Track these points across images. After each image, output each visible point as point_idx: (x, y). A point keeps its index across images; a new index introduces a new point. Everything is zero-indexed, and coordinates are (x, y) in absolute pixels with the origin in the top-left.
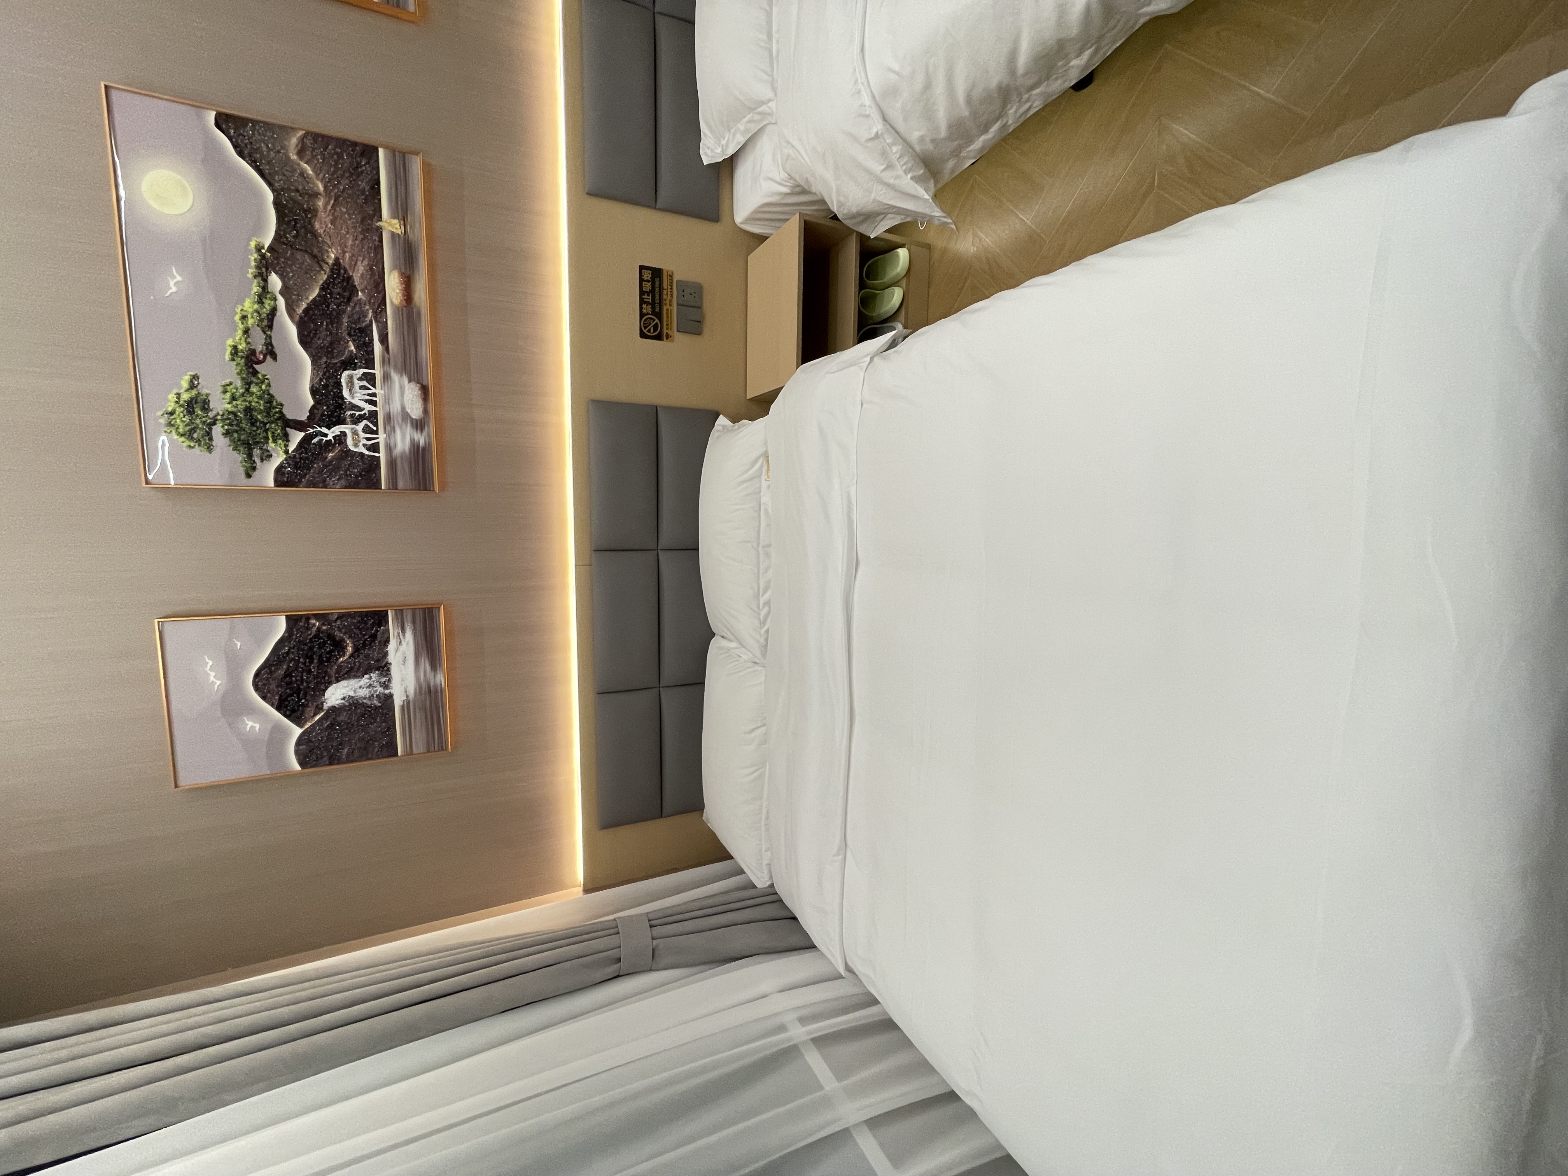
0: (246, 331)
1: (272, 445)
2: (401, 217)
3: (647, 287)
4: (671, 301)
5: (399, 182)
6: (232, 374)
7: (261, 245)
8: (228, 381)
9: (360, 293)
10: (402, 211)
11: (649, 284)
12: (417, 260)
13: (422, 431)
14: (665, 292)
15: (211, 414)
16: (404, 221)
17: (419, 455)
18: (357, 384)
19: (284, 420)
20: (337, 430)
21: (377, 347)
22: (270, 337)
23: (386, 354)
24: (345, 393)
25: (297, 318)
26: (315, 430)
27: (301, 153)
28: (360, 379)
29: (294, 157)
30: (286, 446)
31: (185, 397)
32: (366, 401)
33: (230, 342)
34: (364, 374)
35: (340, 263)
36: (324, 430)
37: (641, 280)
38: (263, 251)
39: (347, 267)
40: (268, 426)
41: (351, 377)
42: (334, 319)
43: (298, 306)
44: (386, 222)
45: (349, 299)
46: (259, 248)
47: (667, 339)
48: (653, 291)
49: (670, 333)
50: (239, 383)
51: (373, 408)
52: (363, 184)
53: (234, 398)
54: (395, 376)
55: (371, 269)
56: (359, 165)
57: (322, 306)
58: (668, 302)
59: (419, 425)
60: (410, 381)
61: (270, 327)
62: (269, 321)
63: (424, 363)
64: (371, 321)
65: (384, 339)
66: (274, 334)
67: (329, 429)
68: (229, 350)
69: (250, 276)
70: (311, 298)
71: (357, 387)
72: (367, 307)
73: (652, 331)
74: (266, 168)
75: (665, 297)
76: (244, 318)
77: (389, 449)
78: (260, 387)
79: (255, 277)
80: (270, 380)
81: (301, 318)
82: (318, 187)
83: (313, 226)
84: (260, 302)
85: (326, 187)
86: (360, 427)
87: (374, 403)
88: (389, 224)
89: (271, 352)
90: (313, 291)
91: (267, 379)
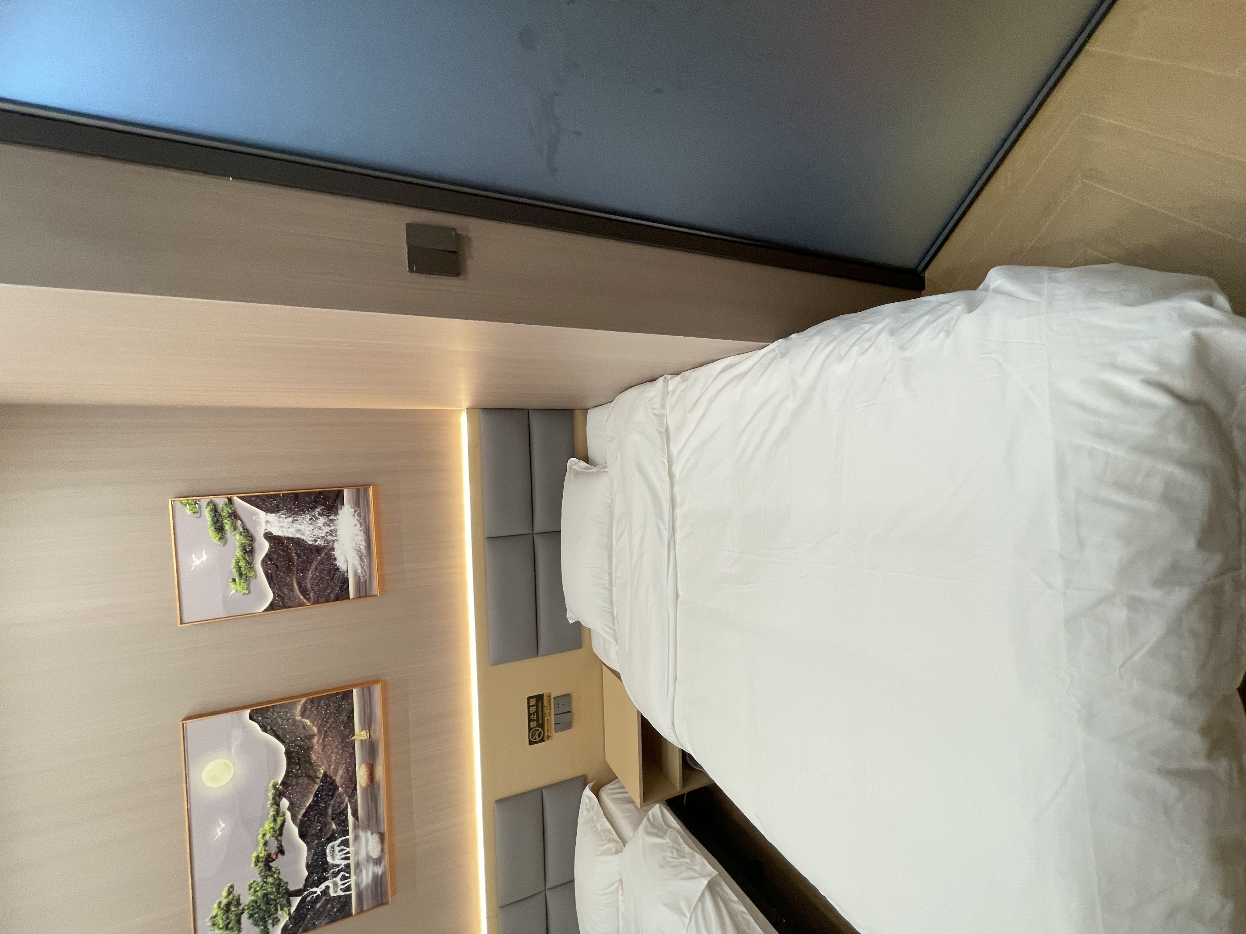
0: (266, 844)
1: (280, 912)
2: (367, 728)
3: (533, 709)
4: (550, 713)
5: (366, 706)
6: (255, 874)
7: (276, 783)
8: (252, 881)
9: (340, 789)
10: (368, 724)
11: (535, 707)
12: (378, 750)
13: (380, 865)
14: (545, 708)
15: (241, 908)
16: (369, 729)
17: (378, 882)
18: (337, 849)
19: (288, 893)
20: (323, 886)
21: (351, 819)
22: (281, 841)
23: (356, 821)
24: (329, 859)
25: (298, 822)
26: (309, 891)
27: (303, 714)
28: (339, 846)
29: (299, 718)
30: (289, 910)
31: (225, 901)
32: (342, 859)
33: (255, 854)
34: (342, 841)
35: (327, 775)
36: (315, 889)
37: (529, 706)
38: (277, 786)
39: (332, 775)
40: (278, 900)
41: (333, 847)
42: (323, 813)
43: (299, 813)
44: (357, 735)
45: (332, 796)
46: (274, 786)
47: (548, 739)
48: (537, 711)
49: (549, 734)
50: (259, 880)
51: (347, 862)
52: (344, 717)
53: (256, 891)
54: (362, 834)
55: (347, 770)
56: (340, 706)
57: (315, 807)
58: (548, 714)
59: (378, 862)
60: (372, 834)
61: (281, 834)
62: (279, 832)
63: (382, 819)
64: (347, 805)
65: (355, 814)
66: (283, 839)
67: (317, 887)
68: (254, 860)
69: (269, 806)
70: (308, 805)
71: (337, 852)
72: (344, 796)
73: (537, 738)
74: (280, 733)
75: (545, 712)
76: (264, 835)
77: (358, 885)
78: (273, 877)
79: (272, 805)
80: (280, 870)
81: (301, 821)
82: (313, 731)
83: (309, 757)
84: (275, 821)
85: (318, 730)
86: (338, 879)
87: (347, 858)
88: (360, 735)
89: (281, 851)
90: (308, 798)
91: (278, 870)
